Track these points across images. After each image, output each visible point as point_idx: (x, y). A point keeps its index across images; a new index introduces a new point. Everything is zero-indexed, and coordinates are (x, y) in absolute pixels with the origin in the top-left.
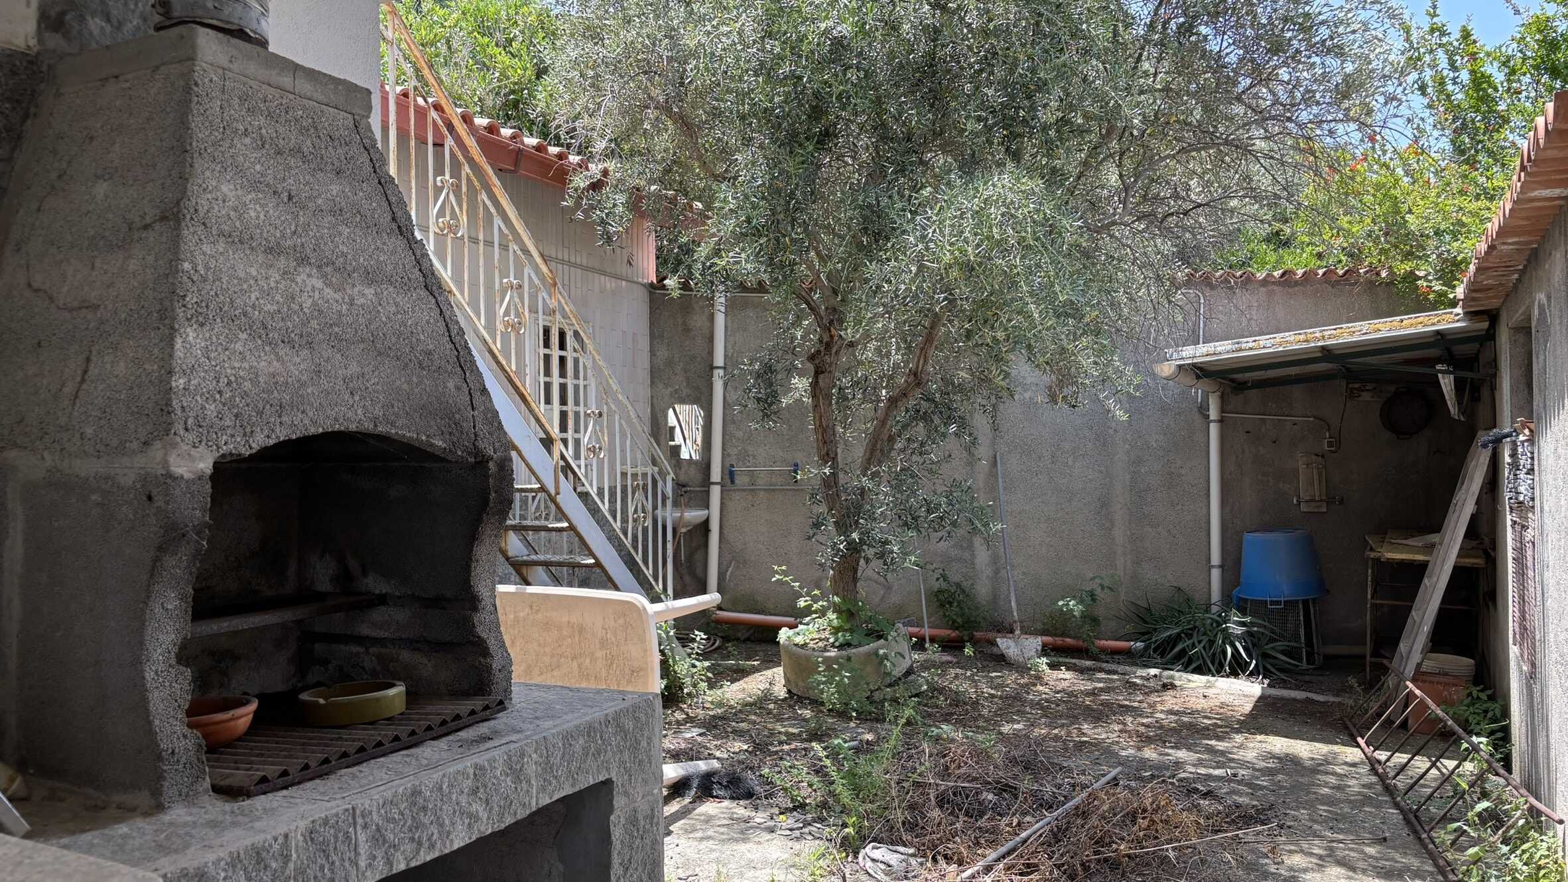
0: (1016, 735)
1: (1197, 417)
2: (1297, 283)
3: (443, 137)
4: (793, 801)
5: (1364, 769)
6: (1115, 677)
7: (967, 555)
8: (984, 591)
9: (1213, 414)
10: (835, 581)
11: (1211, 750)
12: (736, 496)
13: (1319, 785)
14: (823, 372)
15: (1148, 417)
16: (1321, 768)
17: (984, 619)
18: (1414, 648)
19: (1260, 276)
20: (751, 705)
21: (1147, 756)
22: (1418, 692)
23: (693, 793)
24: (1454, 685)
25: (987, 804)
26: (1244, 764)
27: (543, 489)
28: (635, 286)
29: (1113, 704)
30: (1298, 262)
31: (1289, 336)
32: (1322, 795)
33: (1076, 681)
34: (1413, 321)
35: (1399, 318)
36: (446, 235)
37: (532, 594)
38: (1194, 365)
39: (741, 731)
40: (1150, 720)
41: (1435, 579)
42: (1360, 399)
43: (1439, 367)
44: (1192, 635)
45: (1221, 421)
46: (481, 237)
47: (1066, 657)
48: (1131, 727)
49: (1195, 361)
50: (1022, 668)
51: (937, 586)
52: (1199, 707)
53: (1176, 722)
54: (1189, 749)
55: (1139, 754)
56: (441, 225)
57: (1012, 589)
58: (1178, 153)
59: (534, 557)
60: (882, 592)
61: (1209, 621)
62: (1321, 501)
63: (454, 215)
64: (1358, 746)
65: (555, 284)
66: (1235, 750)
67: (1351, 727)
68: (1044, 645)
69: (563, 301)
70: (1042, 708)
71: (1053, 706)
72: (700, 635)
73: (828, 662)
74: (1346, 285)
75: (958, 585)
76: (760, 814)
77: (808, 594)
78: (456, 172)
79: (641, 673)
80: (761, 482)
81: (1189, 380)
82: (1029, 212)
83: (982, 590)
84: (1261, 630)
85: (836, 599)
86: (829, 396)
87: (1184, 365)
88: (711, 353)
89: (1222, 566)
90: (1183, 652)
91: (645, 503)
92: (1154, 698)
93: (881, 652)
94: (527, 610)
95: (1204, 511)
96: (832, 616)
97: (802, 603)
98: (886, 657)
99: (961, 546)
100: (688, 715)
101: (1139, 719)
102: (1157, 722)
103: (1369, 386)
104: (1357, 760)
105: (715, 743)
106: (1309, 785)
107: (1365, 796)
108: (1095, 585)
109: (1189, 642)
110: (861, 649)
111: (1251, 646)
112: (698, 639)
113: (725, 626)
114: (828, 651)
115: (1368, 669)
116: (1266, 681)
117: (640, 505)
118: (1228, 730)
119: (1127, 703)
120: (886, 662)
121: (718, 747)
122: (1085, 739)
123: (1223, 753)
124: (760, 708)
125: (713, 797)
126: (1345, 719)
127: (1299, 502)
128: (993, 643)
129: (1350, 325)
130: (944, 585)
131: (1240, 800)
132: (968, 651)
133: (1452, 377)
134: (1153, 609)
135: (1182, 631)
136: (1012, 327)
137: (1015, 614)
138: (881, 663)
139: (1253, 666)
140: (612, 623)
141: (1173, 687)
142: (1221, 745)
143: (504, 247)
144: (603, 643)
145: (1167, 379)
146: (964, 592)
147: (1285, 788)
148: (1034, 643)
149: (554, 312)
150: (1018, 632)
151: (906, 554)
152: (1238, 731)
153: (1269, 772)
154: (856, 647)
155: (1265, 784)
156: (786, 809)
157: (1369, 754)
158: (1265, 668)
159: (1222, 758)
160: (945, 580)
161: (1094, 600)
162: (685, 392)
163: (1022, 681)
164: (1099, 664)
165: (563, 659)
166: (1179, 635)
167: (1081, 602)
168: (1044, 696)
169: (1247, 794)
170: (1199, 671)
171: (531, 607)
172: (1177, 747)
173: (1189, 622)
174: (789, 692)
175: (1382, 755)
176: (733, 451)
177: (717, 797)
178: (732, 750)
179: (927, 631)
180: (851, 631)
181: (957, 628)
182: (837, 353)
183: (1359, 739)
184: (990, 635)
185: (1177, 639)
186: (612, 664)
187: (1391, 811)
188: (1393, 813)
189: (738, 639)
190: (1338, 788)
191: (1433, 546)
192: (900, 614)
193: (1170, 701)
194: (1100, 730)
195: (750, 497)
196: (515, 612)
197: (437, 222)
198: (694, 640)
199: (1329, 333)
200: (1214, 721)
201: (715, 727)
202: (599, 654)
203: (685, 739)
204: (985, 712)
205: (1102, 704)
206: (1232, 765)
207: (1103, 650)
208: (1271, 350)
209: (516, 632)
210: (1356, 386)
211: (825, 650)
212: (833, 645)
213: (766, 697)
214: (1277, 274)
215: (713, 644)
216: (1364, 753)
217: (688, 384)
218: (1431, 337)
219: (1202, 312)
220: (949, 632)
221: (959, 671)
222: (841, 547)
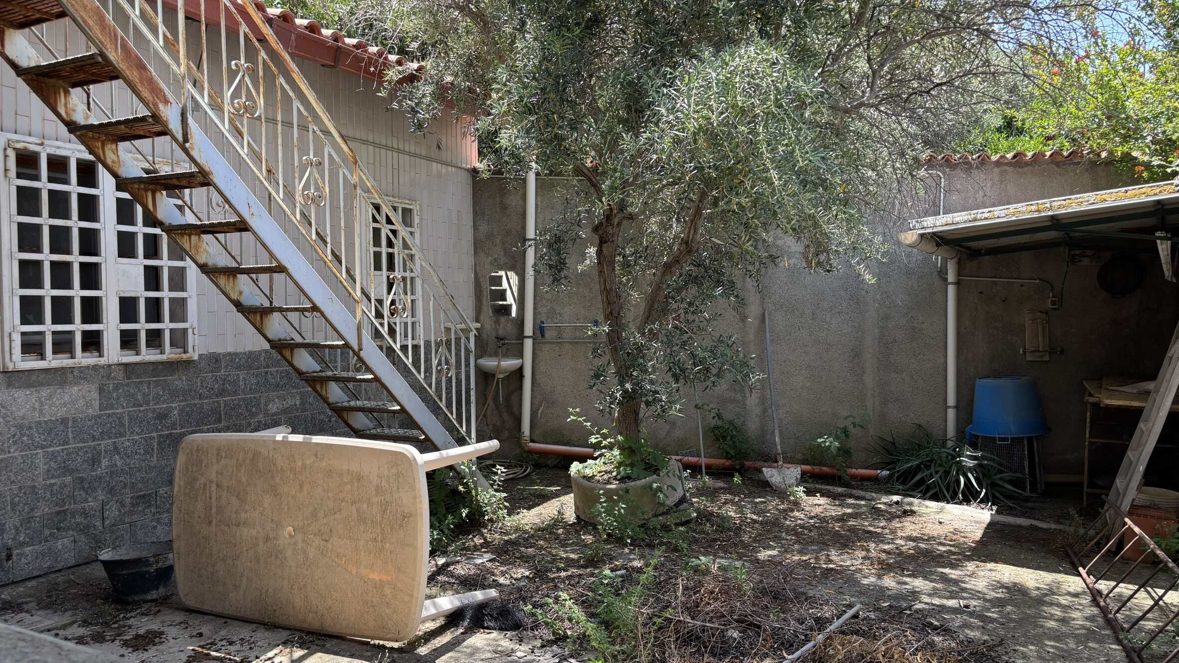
0: (771, 561)
1: (937, 282)
2: (1027, 164)
3: (238, 24)
4: (554, 633)
5: (1086, 600)
6: (863, 503)
7: (739, 397)
8: (753, 427)
9: (951, 277)
10: (620, 423)
11: (945, 579)
12: (547, 347)
13: (1046, 618)
14: (606, 242)
15: (895, 280)
16: (1047, 599)
17: (753, 451)
18: (1131, 485)
19: (994, 158)
20: (543, 530)
21: (887, 585)
22: (1137, 529)
23: (466, 624)
24: (1165, 519)
25: (731, 641)
26: (975, 594)
27: (347, 345)
28: (459, 170)
29: (859, 529)
30: (1029, 147)
31: (1022, 207)
32: (1049, 629)
33: (829, 507)
34: (1137, 192)
35: (1123, 189)
36: (242, 116)
37: (316, 444)
38: (934, 233)
39: (528, 557)
40: (891, 546)
41: (1151, 425)
42: (1081, 263)
43: (1158, 234)
44: (930, 466)
45: (958, 283)
46: (279, 118)
47: (822, 484)
48: (873, 554)
49: (935, 230)
50: (782, 494)
51: (713, 423)
52: (935, 534)
53: (914, 548)
54: (925, 578)
55: (879, 583)
56: (236, 105)
57: (776, 426)
58: (922, 38)
59: (353, 403)
60: (668, 427)
61: (945, 455)
62: (1045, 351)
63: (249, 96)
64: (1080, 575)
65: (356, 162)
66: (967, 579)
67: (1072, 556)
68: (803, 473)
69: (364, 177)
70: (797, 534)
71: (806, 532)
72: (500, 469)
73: (609, 494)
74: (1070, 164)
75: (731, 423)
76: (523, 648)
77: (598, 432)
78: (251, 55)
79: (412, 519)
80: (567, 335)
81: (930, 247)
82: (773, 81)
83: (752, 426)
84: (991, 463)
85: (620, 438)
86: (612, 263)
87: (925, 234)
88: (524, 228)
89: (957, 407)
90: (922, 481)
91: (448, 356)
92: (895, 524)
93: (655, 485)
94: (313, 458)
95: (942, 360)
96: (616, 452)
97: (593, 440)
98: (659, 489)
99: (735, 389)
100: (485, 539)
101: (881, 545)
102: (897, 548)
103: (1089, 252)
104: (1080, 590)
105: (502, 568)
106: (1035, 617)
107: (1088, 629)
108: (848, 423)
109: (927, 473)
110: (638, 483)
111: (981, 476)
112: (499, 472)
113: (536, 457)
114: (611, 483)
115: (1085, 498)
116: (995, 508)
117: (443, 359)
118: (960, 557)
119: (871, 529)
120: (659, 494)
121: (503, 574)
122: (832, 566)
123: (956, 582)
124: (550, 533)
125: (484, 628)
126: (1068, 548)
127: (1025, 352)
128: (760, 471)
129: (1078, 196)
130: (720, 423)
131: (972, 634)
132: (737, 479)
133: (1169, 242)
134: (897, 444)
135: (922, 463)
136: (755, 193)
137: (779, 447)
138: (655, 495)
139: (983, 494)
140: (386, 472)
141: (913, 513)
142: (953, 574)
143: (303, 128)
144: (378, 491)
145: (909, 246)
146: (736, 428)
147: (1014, 621)
148: (794, 472)
149: (355, 187)
150: (780, 463)
151: (674, 402)
152: (969, 559)
153: (999, 603)
154: (635, 480)
155: (995, 616)
156: (548, 641)
157: (1091, 586)
158: (994, 496)
159: (955, 588)
160: (719, 418)
161: (847, 436)
162: (503, 260)
163: (781, 507)
164: (849, 491)
165: (344, 504)
166: (918, 466)
167: (837, 438)
168: (799, 522)
169: (978, 628)
170: (936, 498)
172: (913, 576)
173: (927, 455)
174: (578, 517)
175: (1103, 586)
176: (544, 310)
177: (488, 628)
178: (515, 576)
179: (703, 461)
180: (632, 465)
181: (730, 459)
182: (619, 224)
183: (1081, 569)
184: (758, 464)
185: (917, 469)
186: (386, 509)
187: (1113, 646)
188: (1116, 650)
189: (547, 466)
190: (1064, 621)
191: (1148, 393)
192: (681, 447)
193: (909, 527)
194: (845, 557)
195: (557, 348)
197: (232, 103)
198: (496, 474)
199: (1059, 203)
200: (948, 548)
201: (506, 552)
202: (376, 500)
203: (475, 565)
204: (746, 538)
205: (849, 531)
206: (965, 595)
207: (854, 477)
208: (1004, 220)
209: (304, 478)
210: (1077, 252)
211: (608, 482)
212: (615, 478)
213: (558, 521)
214: (1009, 156)
215: (525, 471)
216: (1085, 581)
217: (505, 254)
218: (1149, 207)
219: (942, 185)
220: (723, 461)
221: (729, 497)
222: (618, 395)
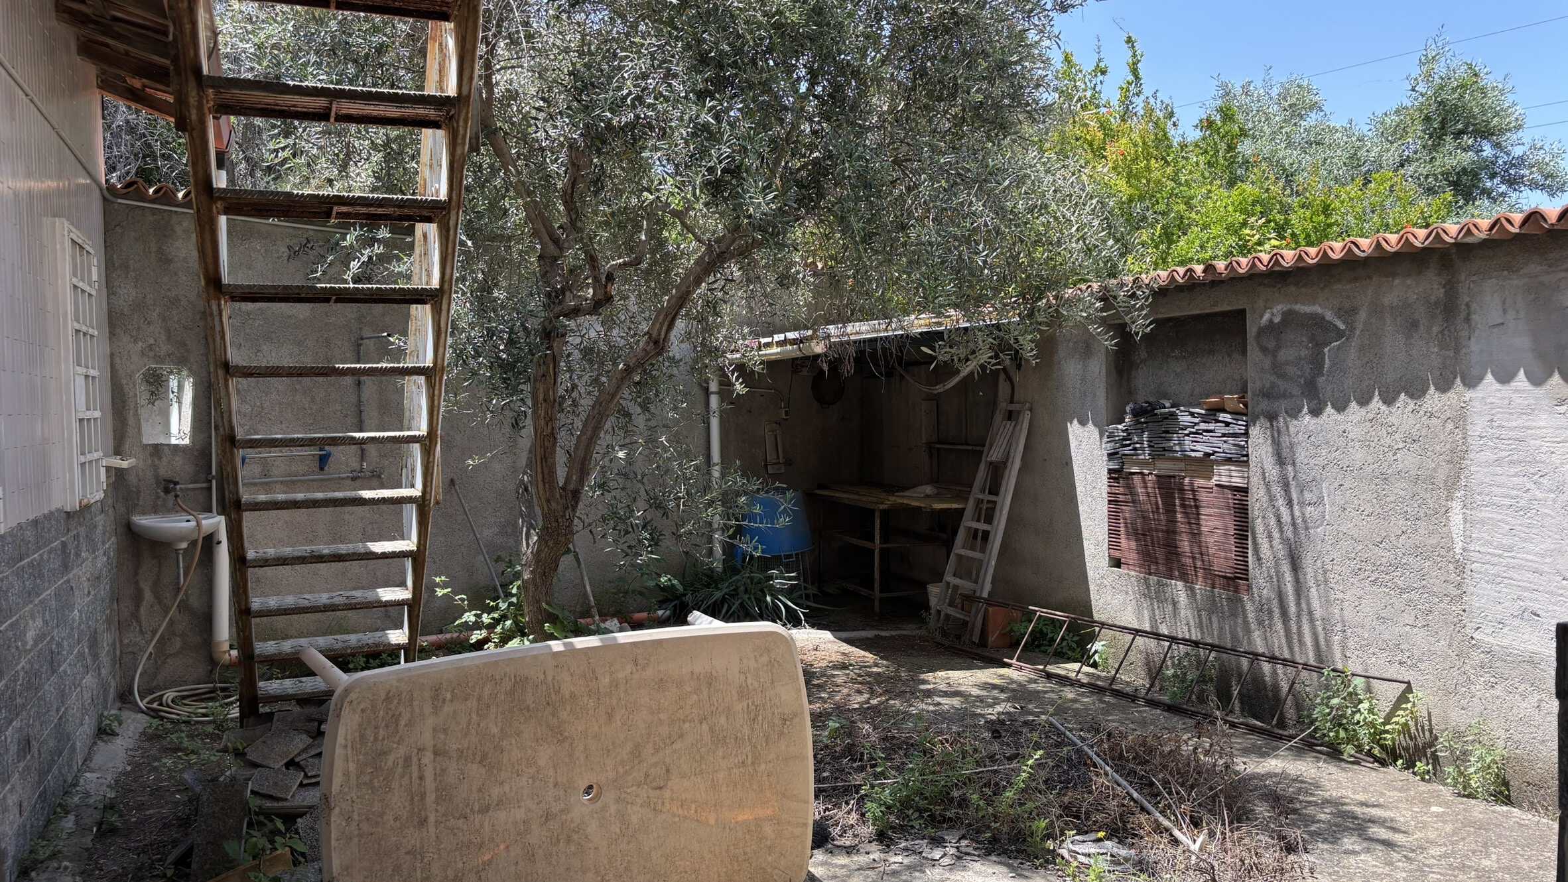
9: (714, 386)
18: (987, 580)
41: (996, 523)
42: (801, 373)
45: (719, 393)
62: (781, 463)
79: (796, 720)
80: (277, 471)
103: (807, 363)
127: (766, 465)
137: (591, 598)
140: (752, 664)
144: (743, 693)
150: (597, 617)
165: (687, 725)
171: (635, 661)
186: (756, 716)
196: (611, 674)
202: (739, 707)
209: (614, 702)
210: (799, 362)
